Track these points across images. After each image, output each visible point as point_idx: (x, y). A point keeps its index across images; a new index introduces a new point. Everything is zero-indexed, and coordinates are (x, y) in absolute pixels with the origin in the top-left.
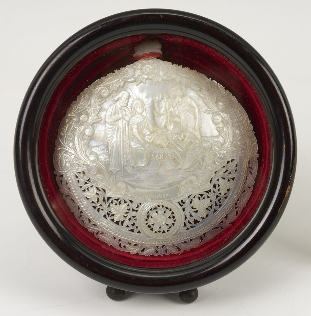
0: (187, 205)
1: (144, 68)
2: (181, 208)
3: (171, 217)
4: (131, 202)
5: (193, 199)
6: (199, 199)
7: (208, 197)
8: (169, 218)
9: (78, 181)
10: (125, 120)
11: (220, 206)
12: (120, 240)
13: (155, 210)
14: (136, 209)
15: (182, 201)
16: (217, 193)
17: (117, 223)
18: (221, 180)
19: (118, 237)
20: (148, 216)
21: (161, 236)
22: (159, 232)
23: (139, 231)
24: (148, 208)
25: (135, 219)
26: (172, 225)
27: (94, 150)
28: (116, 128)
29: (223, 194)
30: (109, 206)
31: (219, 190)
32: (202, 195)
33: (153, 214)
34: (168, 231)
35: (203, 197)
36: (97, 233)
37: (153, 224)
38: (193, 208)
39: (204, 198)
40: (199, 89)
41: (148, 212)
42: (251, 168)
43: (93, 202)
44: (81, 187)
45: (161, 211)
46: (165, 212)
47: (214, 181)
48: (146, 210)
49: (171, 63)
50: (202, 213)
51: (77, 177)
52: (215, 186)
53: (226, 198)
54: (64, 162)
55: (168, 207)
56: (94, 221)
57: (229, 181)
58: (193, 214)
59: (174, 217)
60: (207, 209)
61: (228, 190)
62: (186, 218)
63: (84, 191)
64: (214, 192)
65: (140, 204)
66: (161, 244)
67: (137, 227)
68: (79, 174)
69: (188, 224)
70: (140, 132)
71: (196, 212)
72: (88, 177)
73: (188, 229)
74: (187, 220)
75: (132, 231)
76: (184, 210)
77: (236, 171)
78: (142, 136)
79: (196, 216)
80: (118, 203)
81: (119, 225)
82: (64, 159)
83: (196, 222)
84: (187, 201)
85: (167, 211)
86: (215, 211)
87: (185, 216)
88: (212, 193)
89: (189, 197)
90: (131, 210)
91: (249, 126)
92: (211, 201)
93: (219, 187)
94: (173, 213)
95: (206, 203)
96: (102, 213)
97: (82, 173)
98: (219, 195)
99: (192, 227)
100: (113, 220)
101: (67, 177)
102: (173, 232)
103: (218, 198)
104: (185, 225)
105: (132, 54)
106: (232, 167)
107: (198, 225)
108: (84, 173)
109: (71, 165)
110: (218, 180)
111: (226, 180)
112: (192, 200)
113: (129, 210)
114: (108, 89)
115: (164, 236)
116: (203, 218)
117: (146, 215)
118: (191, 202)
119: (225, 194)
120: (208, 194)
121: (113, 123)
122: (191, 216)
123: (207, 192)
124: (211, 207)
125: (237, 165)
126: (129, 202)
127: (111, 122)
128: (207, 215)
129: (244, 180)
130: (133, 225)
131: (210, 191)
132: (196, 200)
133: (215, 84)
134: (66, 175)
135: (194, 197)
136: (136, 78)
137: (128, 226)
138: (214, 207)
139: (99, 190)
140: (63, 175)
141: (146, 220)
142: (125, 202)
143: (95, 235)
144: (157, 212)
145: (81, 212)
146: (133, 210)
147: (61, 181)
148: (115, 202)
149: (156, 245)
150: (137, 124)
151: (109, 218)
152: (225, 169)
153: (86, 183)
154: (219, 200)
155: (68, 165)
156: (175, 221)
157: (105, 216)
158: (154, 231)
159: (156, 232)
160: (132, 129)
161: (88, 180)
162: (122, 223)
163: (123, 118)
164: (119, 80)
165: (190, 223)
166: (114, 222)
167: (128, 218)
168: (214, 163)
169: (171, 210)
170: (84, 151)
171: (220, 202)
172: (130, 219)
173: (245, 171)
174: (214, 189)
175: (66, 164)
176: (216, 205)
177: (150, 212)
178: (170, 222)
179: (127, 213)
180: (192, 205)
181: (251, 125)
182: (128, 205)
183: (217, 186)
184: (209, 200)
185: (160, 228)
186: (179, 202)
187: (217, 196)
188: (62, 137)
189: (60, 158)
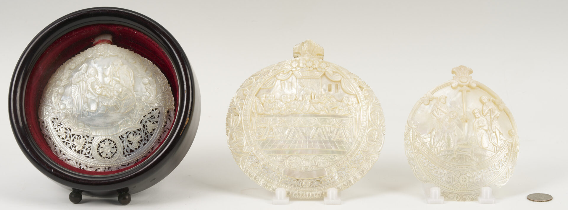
0: (125, 139)
1: (98, 49)
2: (121, 141)
3: (115, 147)
4: (88, 137)
5: (129, 134)
6: (133, 135)
7: (140, 134)
8: (113, 148)
9: (54, 125)
10: (84, 81)
11: (148, 140)
12: (80, 164)
13: (103, 142)
14: (91, 142)
15: (122, 136)
16: (146, 131)
17: (78, 152)
18: (148, 122)
19: (79, 162)
20: (99, 147)
21: (107, 161)
22: (107, 158)
23: (93, 157)
24: (98, 141)
25: (90, 148)
26: (115, 153)
27: (64, 102)
28: (78, 86)
29: (149, 132)
30: (73, 141)
31: (147, 129)
32: (135, 132)
33: (102, 145)
34: (112, 157)
35: (136, 133)
36: (66, 160)
37: (102, 152)
38: (129, 141)
39: (136, 135)
40: (134, 62)
41: (99, 144)
42: (169, 116)
43: (63, 139)
44: (55, 128)
45: (107, 142)
46: (110, 143)
47: (144, 123)
48: (97, 142)
49: (117, 46)
50: (135, 145)
51: (53, 122)
52: (144, 126)
53: (152, 135)
54: (45, 112)
55: (112, 140)
56: (64, 151)
57: (154, 123)
58: (129, 145)
59: (116, 147)
60: (139, 142)
61: (154, 130)
62: (124, 148)
63: (57, 131)
64: (144, 131)
65: (93, 138)
66: (107, 166)
67: (91, 155)
68: (54, 120)
69: (125, 152)
70: (93, 88)
71: (131, 144)
72: (59, 121)
73: (126, 156)
74: (125, 149)
75: (88, 157)
76: (123, 142)
77: (159, 116)
78: (94, 90)
79: (131, 147)
80: (79, 138)
81: (79, 153)
82: (45, 110)
83: (132, 151)
84: (125, 136)
85: (111, 143)
86: (145, 144)
87: (124, 147)
88: (142, 130)
89: (126, 133)
90: (88, 143)
91: (168, 88)
92: (141, 137)
93: (147, 127)
94: (115, 144)
95: (138, 138)
96: (69, 146)
97: (56, 119)
98: (147, 133)
99: (129, 155)
100: (75, 150)
101: (47, 122)
102: (115, 157)
103: (146, 135)
104: (124, 153)
105: (92, 41)
106: (156, 114)
107: (133, 154)
108: (57, 119)
109: (49, 114)
110: (146, 122)
111: (152, 123)
112: (128, 136)
113: (86, 142)
114: (75, 64)
115: (109, 160)
116: (136, 149)
117: (97, 146)
118: (128, 137)
119: (151, 132)
120: (139, 132)
121: (76, 84)
122: (128, 146)
123: (138, 130)
124: (142, 141)
125: (159, 112)
126: (86, 137)
127: (75, 83)
128: (139, 147)
129: (164, 123)
130: (89, 153)
131: (140, 129)
132: (131, 136)
133: (146, 60)
134: (46, 120)
135: (130, 133)
136: (93, 55)
137: (85, 154)
138: (144, 141)
139: (67, 130)
140: (44, 121)
141: (98, 149)
142: (84, 137)
143: (64, 161)
144: (104, 144)
145: (55, 146)
146: (89, 143)
147: (43, 126)
148: (77, 137)
149: (104, 167)
150: (91, 83)
151: (73, 149)
152: (150, 115)
153: (59, 126)
154: (147, 136)
155: (47, 113)
156: (117, 150)
157: (70, 148)
158: (103, 157)
159: (104, 158)
160: (87, 86)
161: (60, 124)
162: (82, 151)
163: (83, 80)
164: (82, 58)
165: (127, 152)
166: (76, 151)
167: (85, 148)
168: (143, 109)
169: (114, 142)
170: (58, 104)
171: (148, 138)
172: (87, 149)
173: (165, 117)
174: (143, 128)
175: (46, 113)
176: (145, 140)
177: (100, 143)
178: (114, 150)
179: (85, 145)
180: (128, 139)
181: (170, 87)
182: (86, 139)
183: (145, 127)
184: (140, 136)
185: (107, 155)
186: (119, 137)
187: (146, 134)
188: (45, 97)
189: (42, 110)
